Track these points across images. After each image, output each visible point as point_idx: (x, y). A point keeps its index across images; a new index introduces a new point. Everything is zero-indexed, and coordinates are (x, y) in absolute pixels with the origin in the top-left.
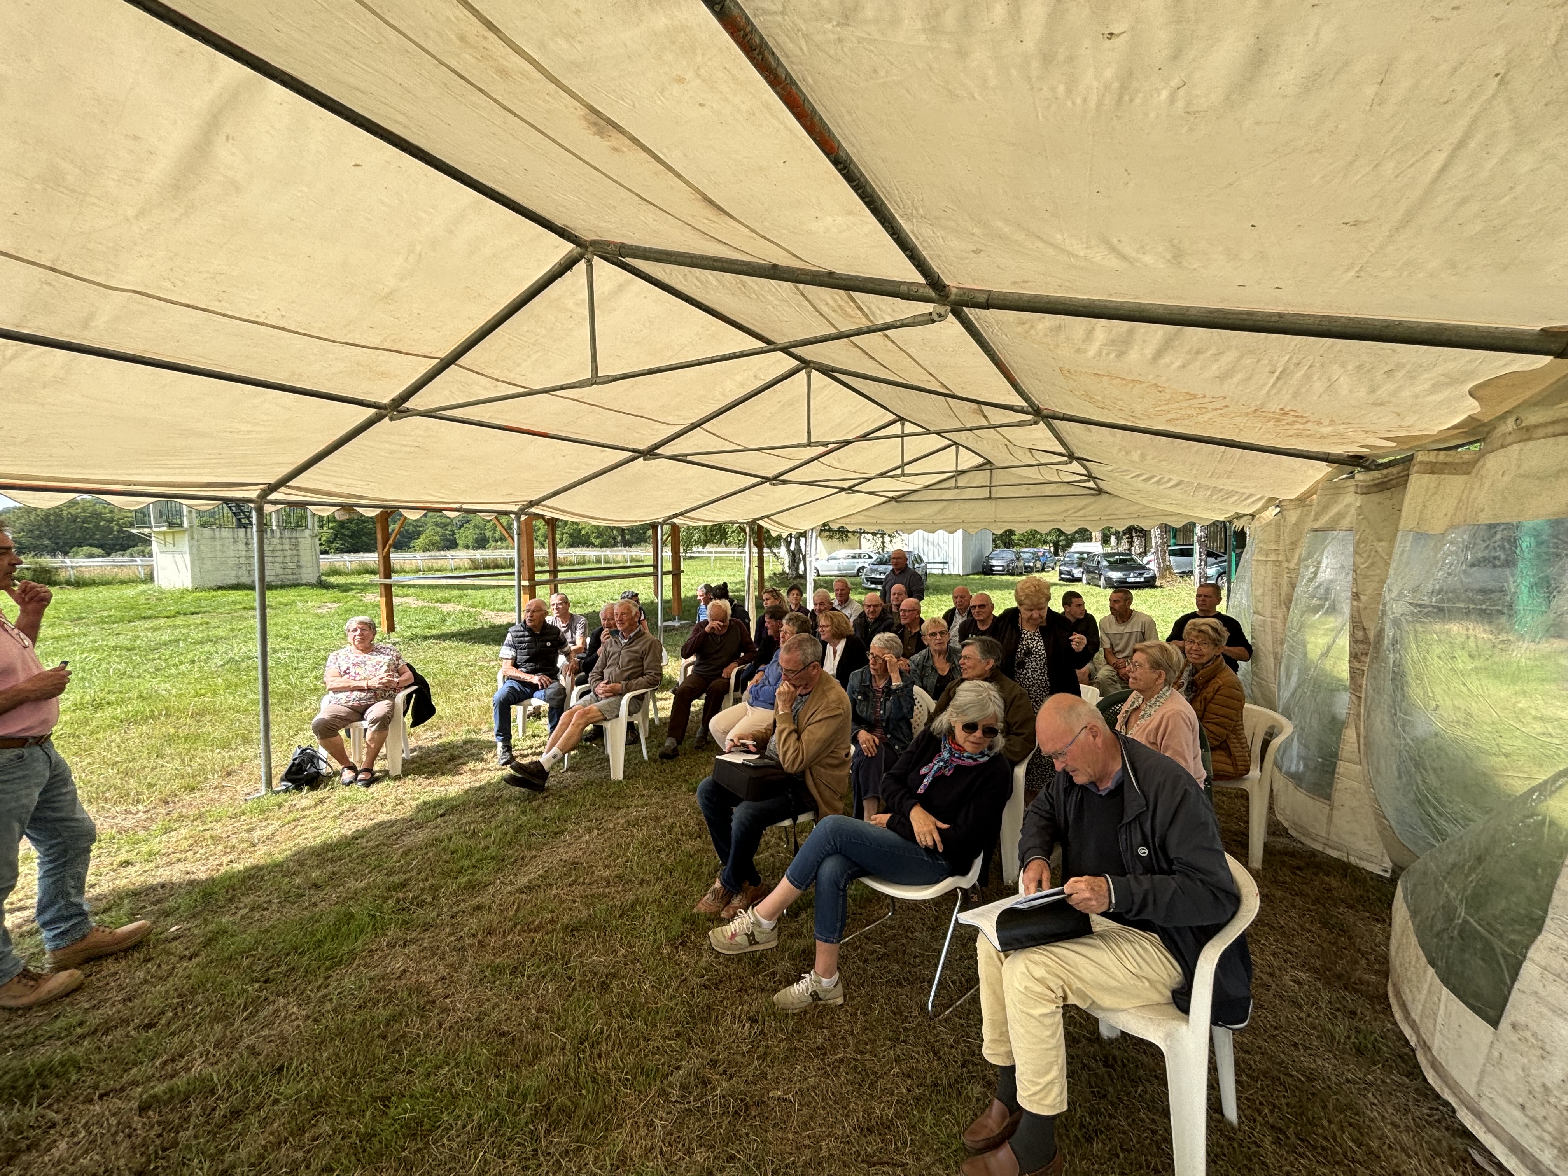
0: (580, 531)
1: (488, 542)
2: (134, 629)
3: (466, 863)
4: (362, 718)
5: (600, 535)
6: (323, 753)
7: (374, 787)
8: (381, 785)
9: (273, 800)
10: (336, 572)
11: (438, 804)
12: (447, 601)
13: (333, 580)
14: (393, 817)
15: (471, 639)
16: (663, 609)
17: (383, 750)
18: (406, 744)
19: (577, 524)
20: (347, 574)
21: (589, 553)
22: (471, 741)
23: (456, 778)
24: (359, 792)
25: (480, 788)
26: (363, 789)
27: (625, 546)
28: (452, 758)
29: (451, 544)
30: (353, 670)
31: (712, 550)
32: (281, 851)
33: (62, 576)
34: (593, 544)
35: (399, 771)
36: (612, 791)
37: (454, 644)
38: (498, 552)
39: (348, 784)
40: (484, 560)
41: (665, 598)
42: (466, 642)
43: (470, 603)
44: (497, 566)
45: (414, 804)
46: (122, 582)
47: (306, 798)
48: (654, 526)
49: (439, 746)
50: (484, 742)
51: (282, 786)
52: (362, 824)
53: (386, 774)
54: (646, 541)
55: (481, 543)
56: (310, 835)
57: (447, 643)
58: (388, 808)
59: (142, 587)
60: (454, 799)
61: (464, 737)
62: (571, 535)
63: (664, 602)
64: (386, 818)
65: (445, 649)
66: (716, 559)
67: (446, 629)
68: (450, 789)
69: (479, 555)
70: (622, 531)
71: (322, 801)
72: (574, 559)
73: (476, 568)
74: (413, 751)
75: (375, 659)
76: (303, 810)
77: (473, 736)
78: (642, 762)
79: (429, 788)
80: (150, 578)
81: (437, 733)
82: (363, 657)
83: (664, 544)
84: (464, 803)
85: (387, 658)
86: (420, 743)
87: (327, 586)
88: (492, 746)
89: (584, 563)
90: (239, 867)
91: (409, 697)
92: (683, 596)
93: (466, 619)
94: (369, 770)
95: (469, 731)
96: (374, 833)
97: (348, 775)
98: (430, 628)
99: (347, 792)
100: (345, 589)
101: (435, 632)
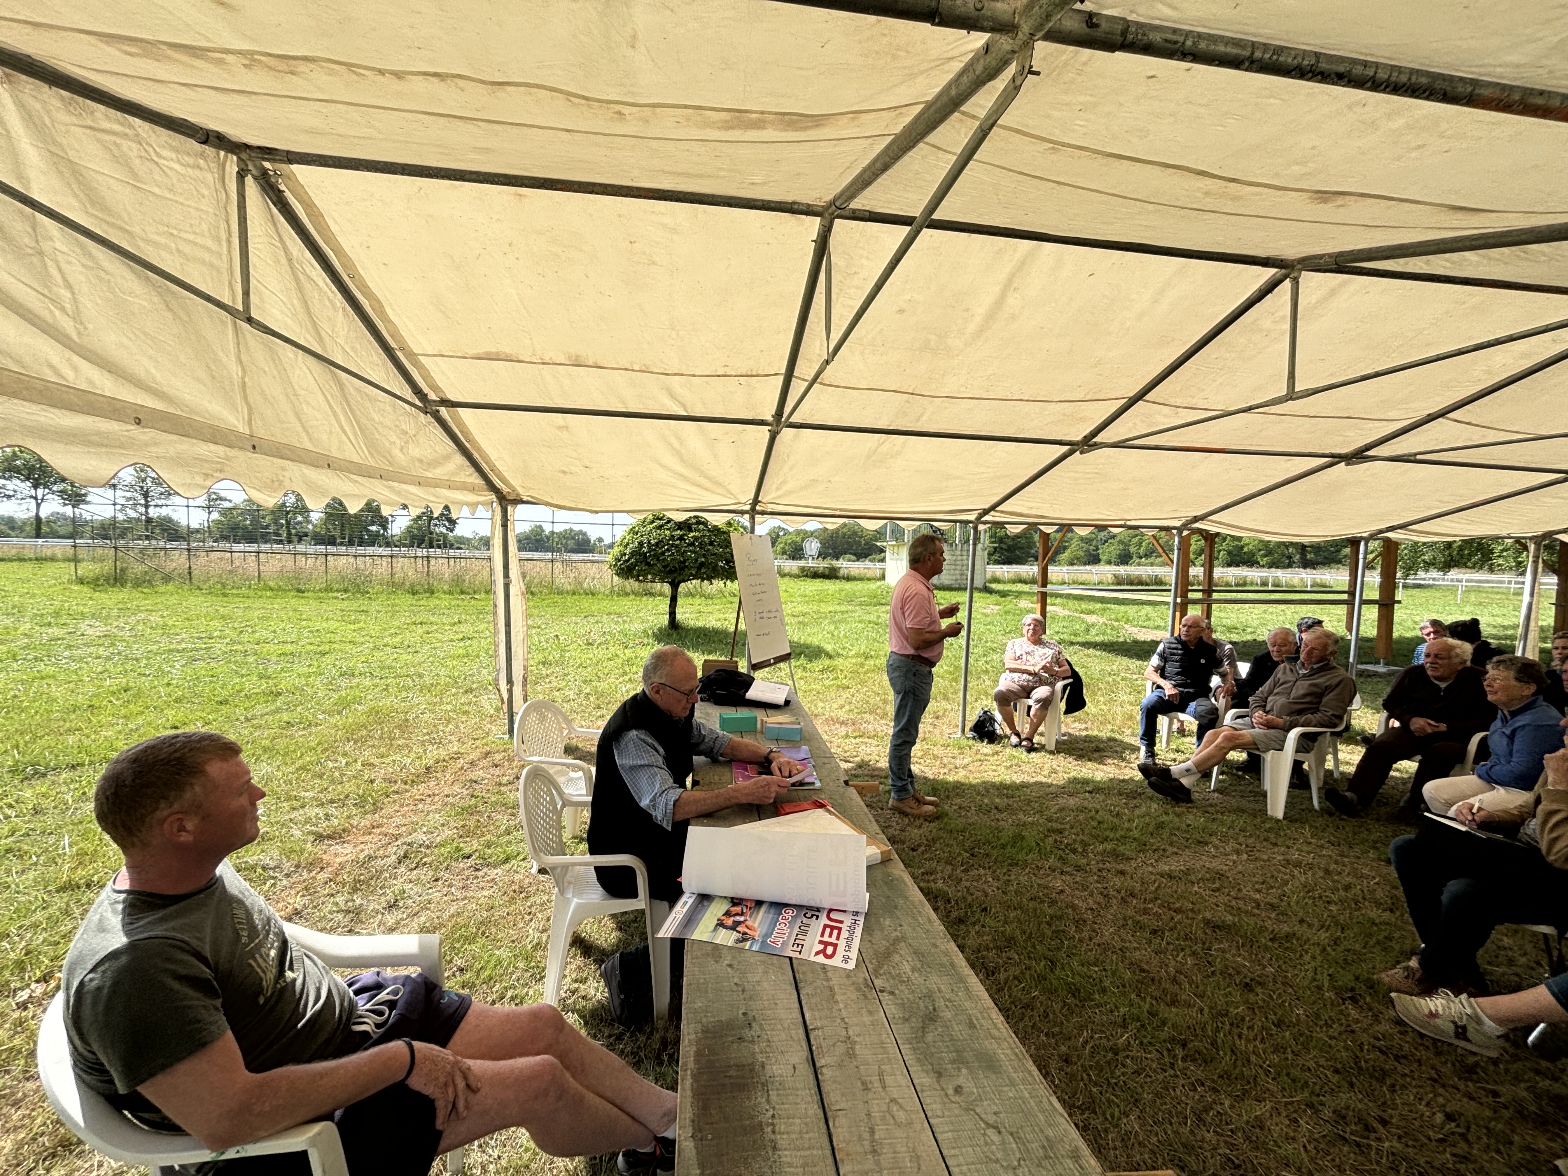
0: (1242, 547)
1: (1131, 558)
2: (877, 611)
3: (1112, 835)
4: (1028, 697)
5: (1269, 553)
6: (998, 717)
7: (1033, 755)
8: (1039, 754)
9: (964, 742)
10: (996, 580)
11: (1086, 782)
12: (1091, 613)
13: (994, 586)
14: (1050, 781)
15: (1114, 650)
16: (1358, 648)
17: (1041, 729)
18: (1060, 728)
19: (1240, 539)
20: (1004, 582)
21: (1253, 574)
22: (1115, 740)
23: (1101, 766)
24: (1024, 755)
25: (1123, 781)
26: (1025, 753)
27: (1305, 567)
28: (1097, 750)
29: (1094, 559)
30: (1024, 657)
31: (1460, 576)
32: (975, 778)
33: (842, 572)
34: (1258, 563)
35: (1053, 748)
36: (1268, 826)
37: (1098, 653)
38: (1142, 568)
39: (1015, 746)
40: (1128, 576)
41: (1362, 633)
42: (1109, 652)
43: (1113, 616)
44: (1141, 583)
45: (1066, 776)
46: (869, 579)
47: (985, 748)
48: (1354, 542)
49: (1086, 736)
50: (1127, 743)
51: (970, 735)
52: (1026, 778)
53: (1042, 748)
54: (1339, 562)
55: (1124, 559)
56: (990, 773)
57: (1091, 651)
58: (1046, 772)
59: (879, 583)
60: (1099, 782)
61: (1109, 734)
62: (1229, 553)
63: (1363, 642)
64: (1044, 780)
65: (1089, 656)
66: (1468, 591)
67: (1090, 638)
68: (1096, 773)
69: (1123, 570)
70: (1302, 548)
71: (997, 753)
72: (1232, 581)
73: (1119, 584)
74: (1064, 735)
75: (1040, 651)
76: (985, 755)
77: (1117, 736)
78: (1311, 809)
79: (1078, 768)
80: (883, 577)
81: (1083, 726)
82: (1032, 648)
83: (1369, 566)
84: (1109, 788)
85: (1052, 651)
86: (1070, 731)
87: (990, 591)
88: (1135, 749)
89: (1245, 584)
90: (950, 778)
91: (1065, 687)
92: (1395, 635)
93: (1109, 631)
94: (1030, 739)
95: (1112, 730)
96: (1035, 788)
97: (1014, 740)
98: (1075, 635)
99: (1014, 752)
100: (1004, 594)
101: (1079, 639)
